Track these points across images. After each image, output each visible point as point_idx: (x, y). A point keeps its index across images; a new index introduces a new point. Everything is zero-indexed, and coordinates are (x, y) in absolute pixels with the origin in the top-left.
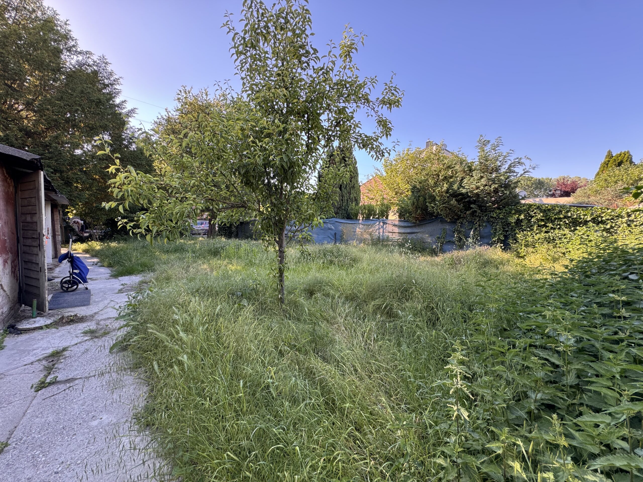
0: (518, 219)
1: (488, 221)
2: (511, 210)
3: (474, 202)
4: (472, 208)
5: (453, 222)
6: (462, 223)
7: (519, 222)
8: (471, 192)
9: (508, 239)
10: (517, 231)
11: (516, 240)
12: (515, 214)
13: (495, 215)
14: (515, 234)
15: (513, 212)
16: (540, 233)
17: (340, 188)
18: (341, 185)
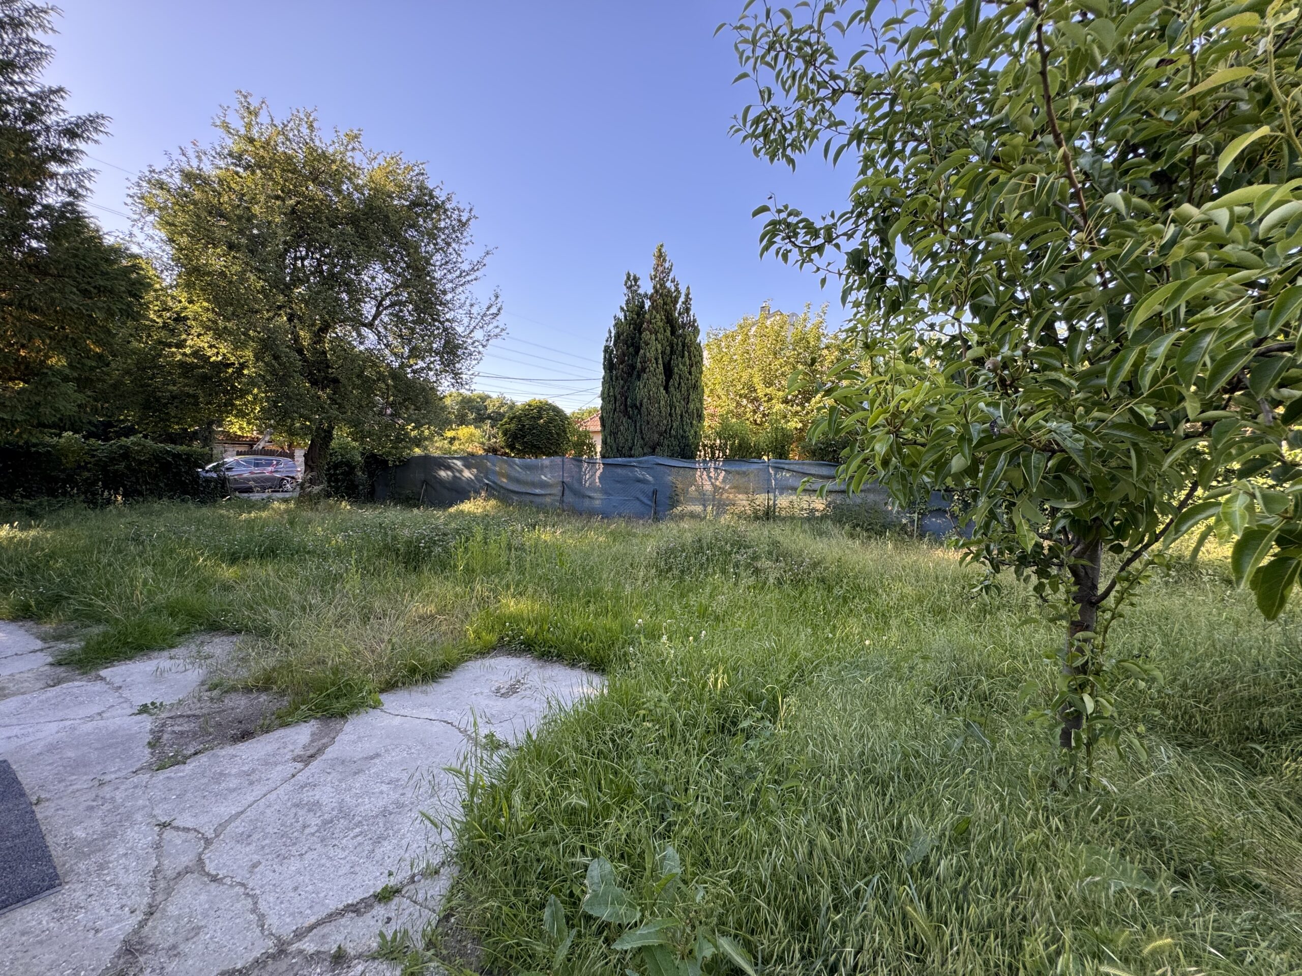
17: (666, 388)
18: (667, 381)
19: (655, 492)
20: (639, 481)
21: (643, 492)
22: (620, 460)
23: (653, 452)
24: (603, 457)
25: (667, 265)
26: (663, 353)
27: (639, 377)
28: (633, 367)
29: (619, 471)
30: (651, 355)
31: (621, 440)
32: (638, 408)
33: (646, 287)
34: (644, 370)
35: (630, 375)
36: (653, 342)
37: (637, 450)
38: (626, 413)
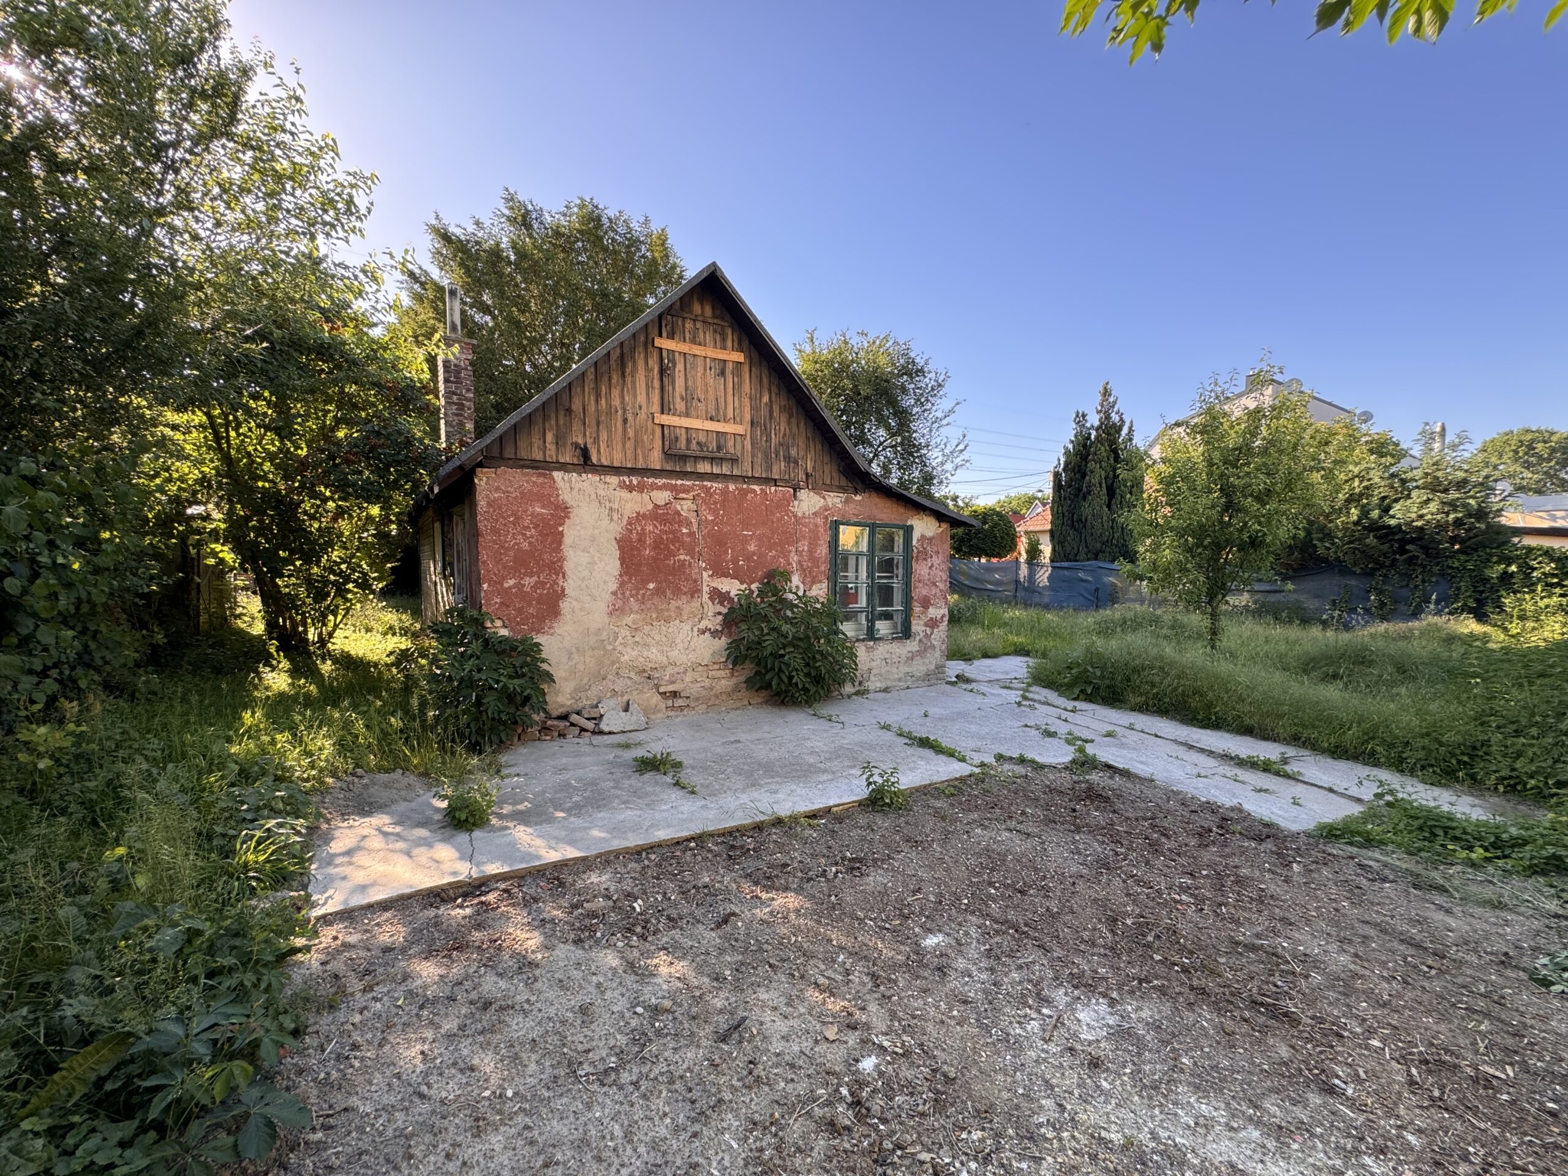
0: (1505, 573)
1: (1442, 575)
2: (1491, 555)
3: (1412, 541)
4: (1408, 551)
5: (1369, 574)
6: (1385, 576)
7: (1506, 577)
8: (1409, 524)
9: (1484, 605)
10: (1504, 593)
11: (1500, 608)
12: (1499, 563)
13: (1457, 564)
14: (1499, 597)
15: (1495, 559)
16: (1550, 596)
17: (1109, 506)
18: (1110, 501)
19: (1097, 590)
20: (1083, 580)
21: (1086, 590)
22: (1065, 564)
23: (1096, 558)
24: (1052, 561)
25: (1111, 399)
26: (1106, 478)
27: (1084, 498)
28: (1079, 490)
29: (1066, 572)
30: (1095, 480)
31: (1068, 549)
32: (1083, 522)
33: (1094, 420)
34: (1089, 493)
35: (1077, 496)
36: (1098, 470)
37: (1082, 556)
38: (1073, 527)
